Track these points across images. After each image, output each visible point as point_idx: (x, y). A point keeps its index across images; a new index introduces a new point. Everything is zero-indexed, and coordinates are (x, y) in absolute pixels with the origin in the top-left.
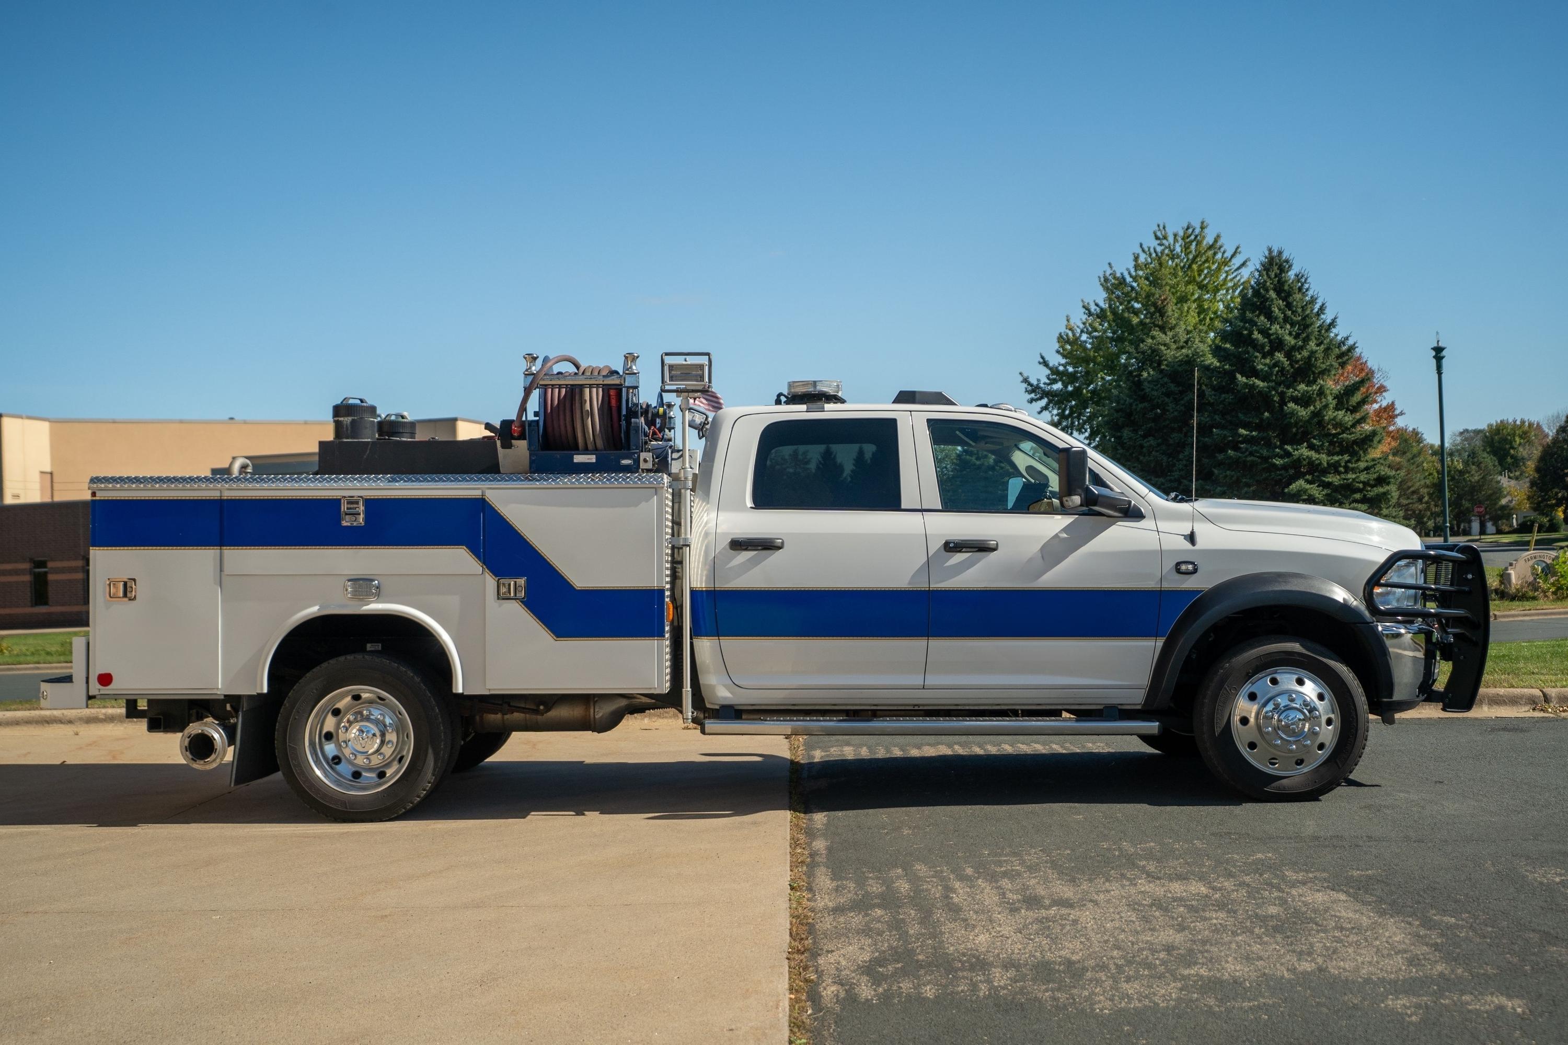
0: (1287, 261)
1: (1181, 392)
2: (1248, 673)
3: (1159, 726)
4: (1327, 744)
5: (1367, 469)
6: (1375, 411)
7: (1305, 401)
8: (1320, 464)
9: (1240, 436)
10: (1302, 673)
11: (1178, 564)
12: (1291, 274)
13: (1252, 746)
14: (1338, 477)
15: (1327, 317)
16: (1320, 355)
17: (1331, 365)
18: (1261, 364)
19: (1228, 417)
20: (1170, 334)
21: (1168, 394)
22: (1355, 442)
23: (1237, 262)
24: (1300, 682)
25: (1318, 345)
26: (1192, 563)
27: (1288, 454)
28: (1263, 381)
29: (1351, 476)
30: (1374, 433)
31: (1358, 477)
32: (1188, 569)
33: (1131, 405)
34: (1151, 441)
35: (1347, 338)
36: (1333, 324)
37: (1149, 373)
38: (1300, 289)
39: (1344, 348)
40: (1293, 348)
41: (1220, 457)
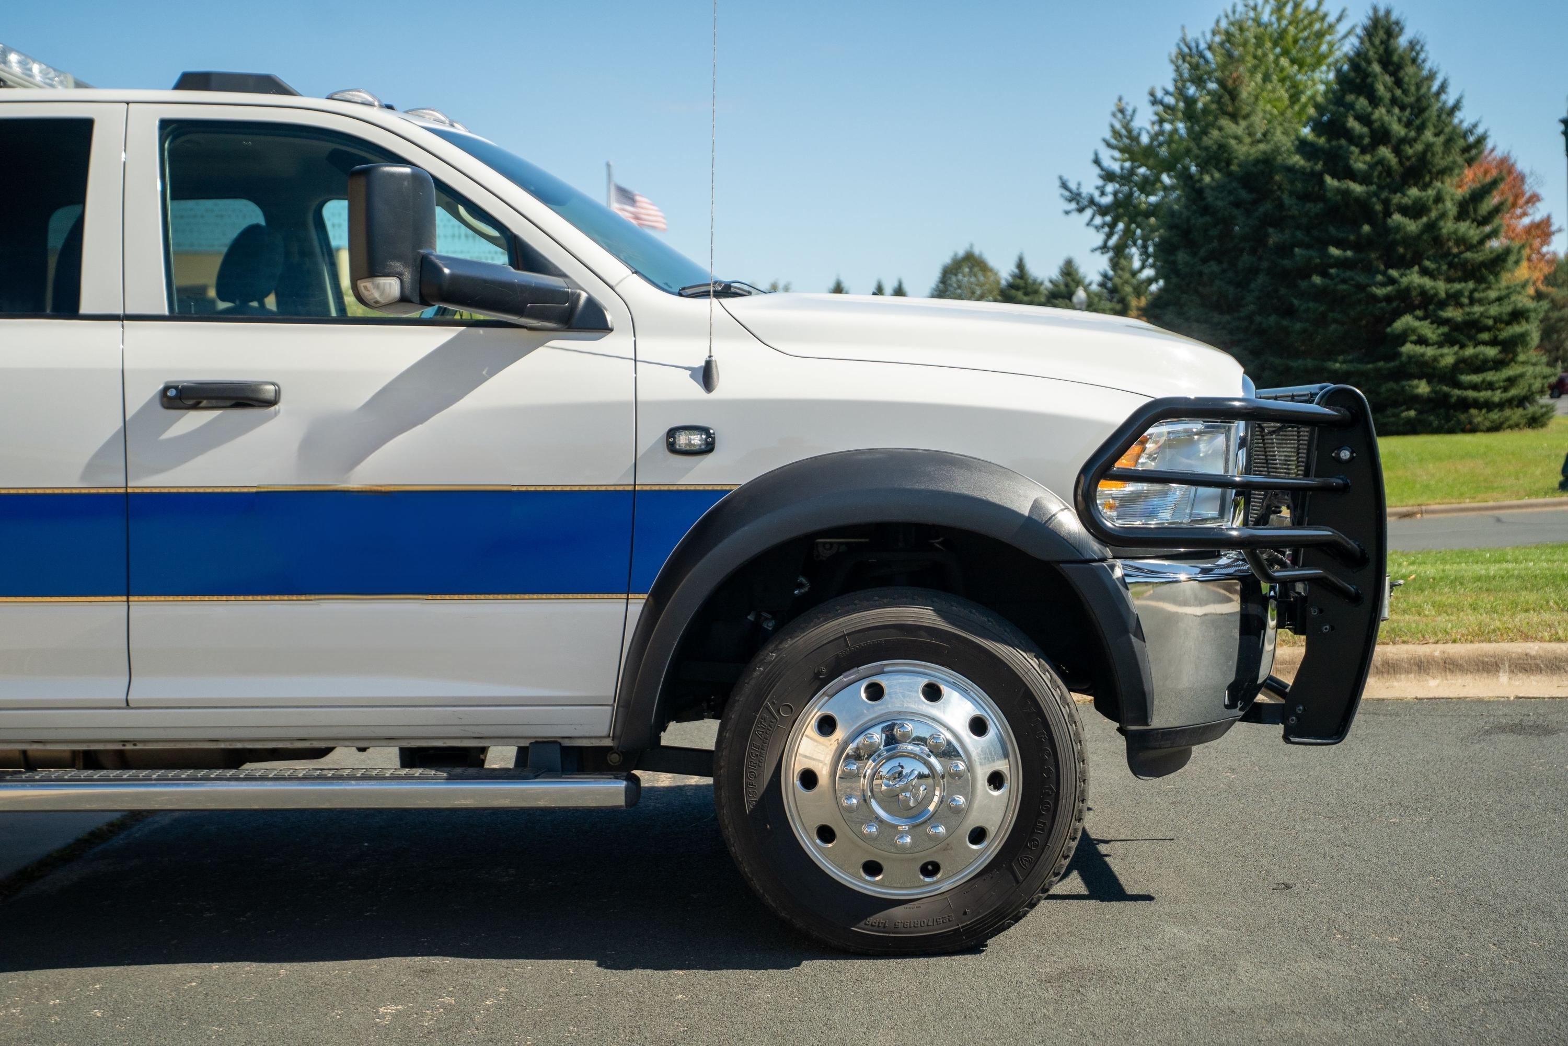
0: (1397, 23)
1: (1255, 202)
2: (817, 675)
3: (627, 788)
4: (992, 830)
5: (1499, 299)
6: (1525, 227)
7: (1416, 210)
8: (1436, 294)
9: (1330, 256)
10: (940, 674)
11: (672, 433)
12: (1402, 41)
13: (826, 834)
14: (1461, 311)
15: (1450, 99)
16: (1439, 149)
17: (1454, 162)
18: (1360, 163)
19: (1315, 233)
20: (1243, 124)
21: (1237, 204)
22: (1483, 264)
23: (1342, 29)
24: (933, 693)
25: (1437, 135)
26: (704, 430)
27: (1392, 281)
28: (1361, 184)
29: (1477, 309)
30: (1507, 251)
31: (1486, 311)
32: (690, 444)
33: (1188, 219)
34: (1214, 267)
35: (1475, 126)
36: (1456, 107)
37: (1212, 177)
38: (1414, 61)
39: (1471, 139)
40: (1403, 141)
41: (1303, 284)
